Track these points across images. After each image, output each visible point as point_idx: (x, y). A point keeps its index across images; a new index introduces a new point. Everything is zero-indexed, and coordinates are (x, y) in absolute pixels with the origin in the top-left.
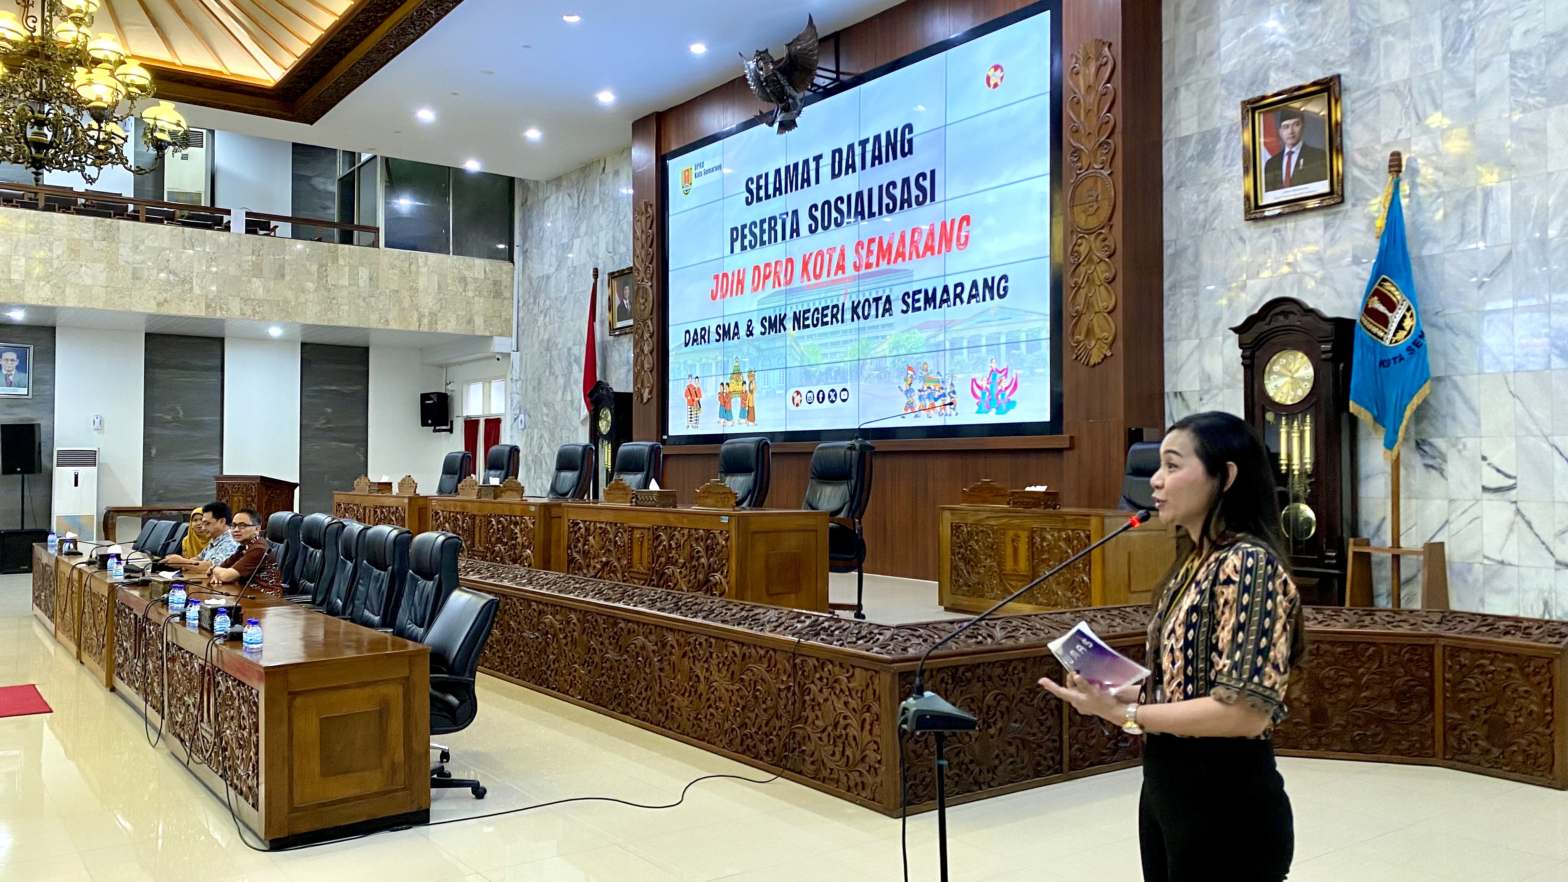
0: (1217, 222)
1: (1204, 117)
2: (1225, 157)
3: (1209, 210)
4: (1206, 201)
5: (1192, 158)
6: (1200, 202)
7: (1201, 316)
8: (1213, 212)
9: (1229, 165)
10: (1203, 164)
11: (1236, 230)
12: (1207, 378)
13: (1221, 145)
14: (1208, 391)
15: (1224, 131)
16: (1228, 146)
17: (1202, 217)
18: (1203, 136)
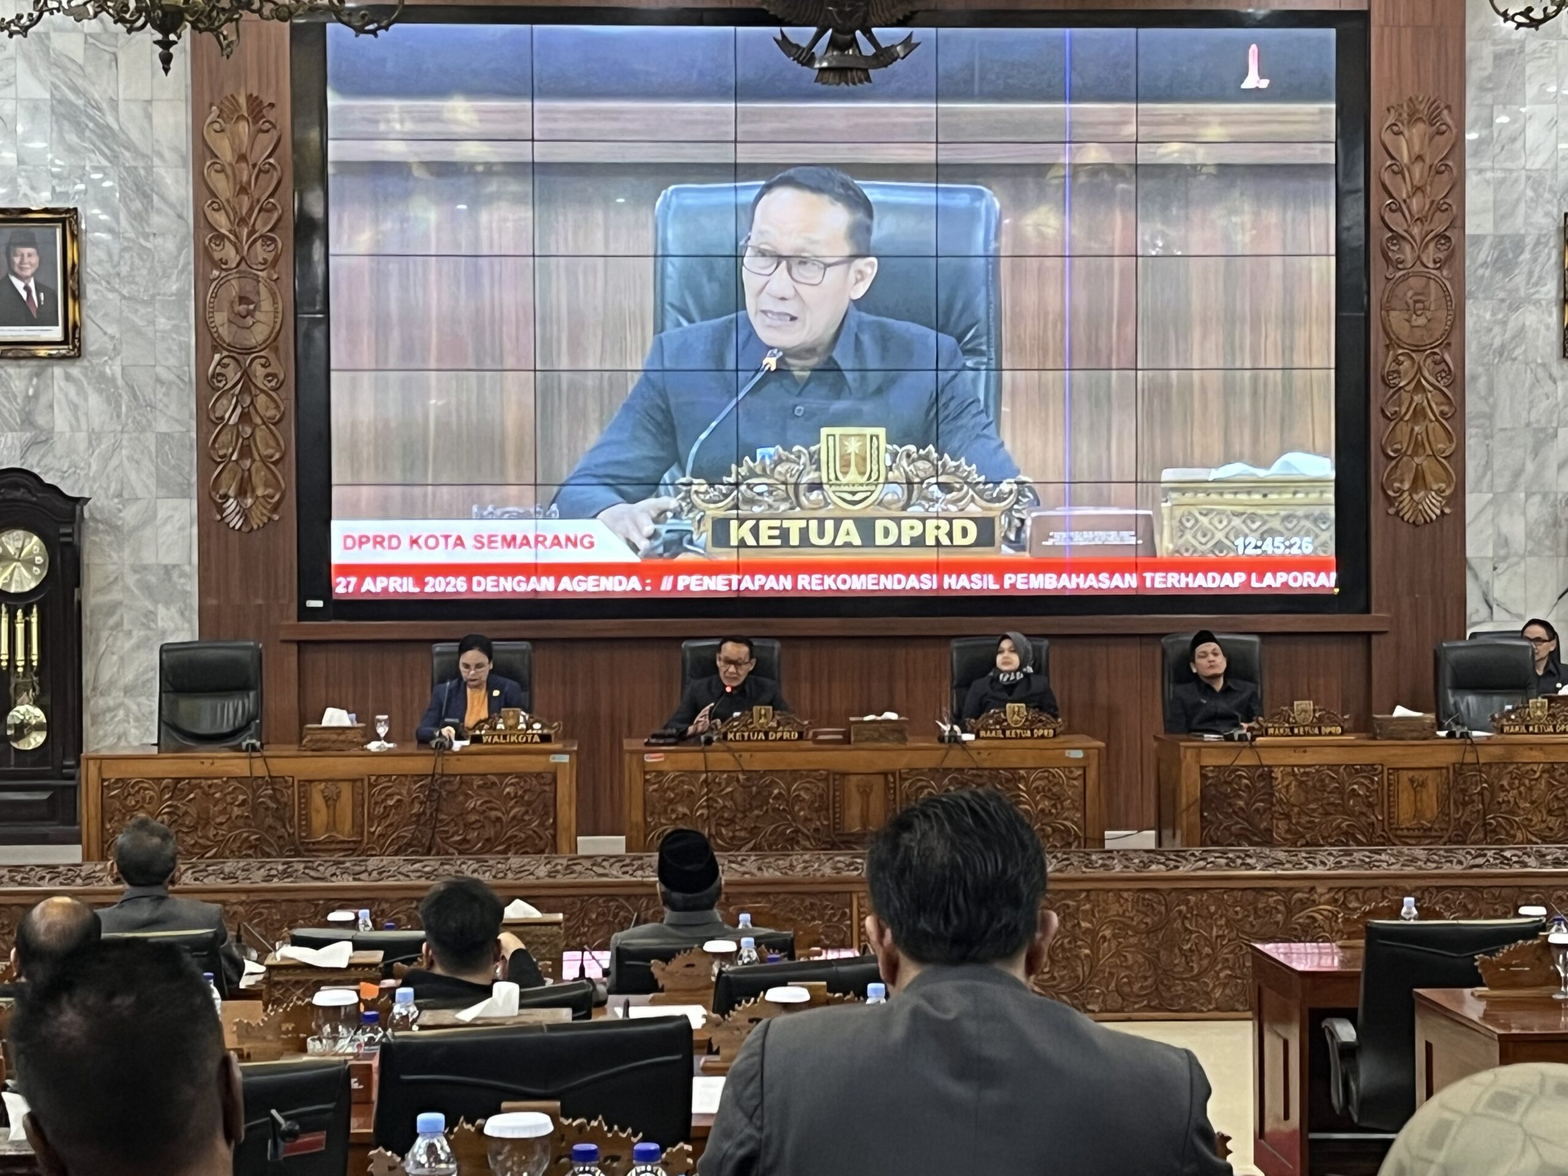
0: (1518, 352)
1: (1503, 217)
2: (1530, 273)
3: (1508, 335)
4: (1504, 323)
5: (1484, 264)
6: (1496, 322)
7: (1497, 464)
8: (1514, 338)
9: (1536, 284)
10: (1500, 275)
11: (1544, 365)
12: (1503, 542)
13: (1526, 256)
14: (1505, 559)
15: (1530, 241)
16: (1535, 260)
17: (1497, 342)
18: (1500, 240)
